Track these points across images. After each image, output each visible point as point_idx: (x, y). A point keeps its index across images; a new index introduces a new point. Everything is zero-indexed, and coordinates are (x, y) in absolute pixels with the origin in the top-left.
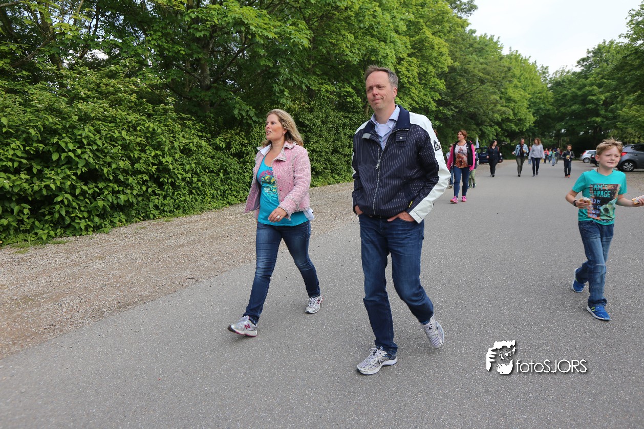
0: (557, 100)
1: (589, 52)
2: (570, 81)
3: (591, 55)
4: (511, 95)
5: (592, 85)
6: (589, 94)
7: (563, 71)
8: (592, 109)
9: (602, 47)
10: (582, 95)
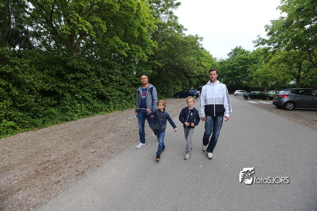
0: (221, 69)
1: (232, 50)
2: (225, 62)
3: (233, 51)
4: (203, 64)
5: (236, 62)
6: (234, 66)
7: (221, 59)
8: (236, 72)
9: (237, 48)
10: (232, 67)
